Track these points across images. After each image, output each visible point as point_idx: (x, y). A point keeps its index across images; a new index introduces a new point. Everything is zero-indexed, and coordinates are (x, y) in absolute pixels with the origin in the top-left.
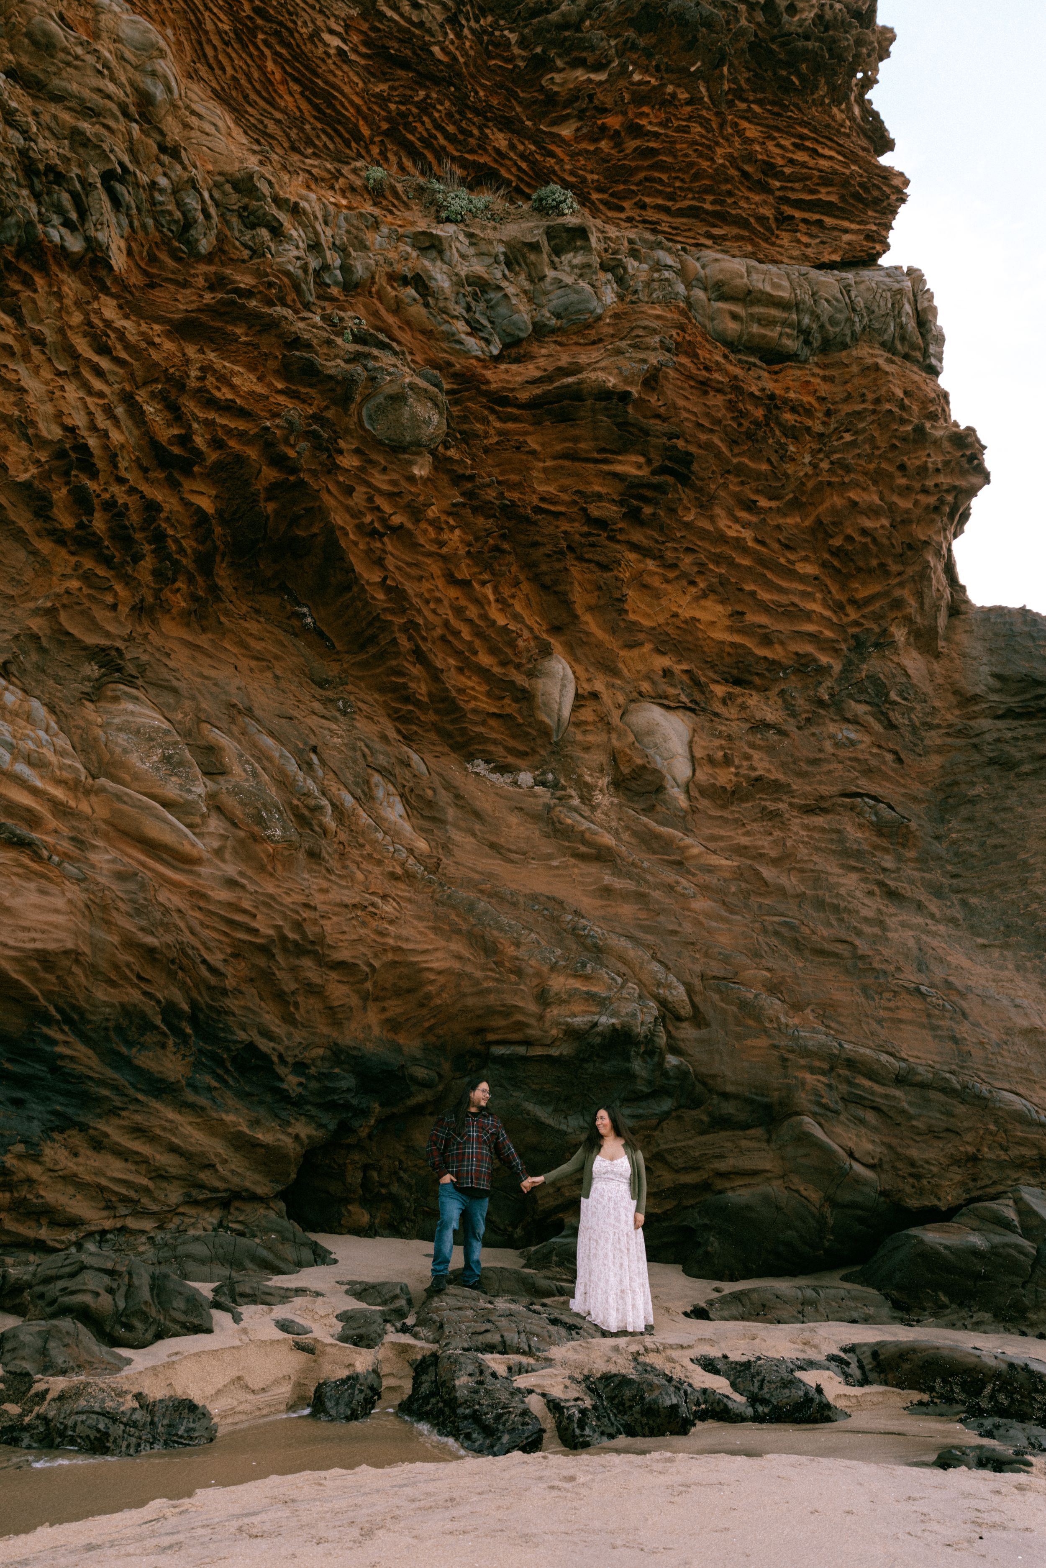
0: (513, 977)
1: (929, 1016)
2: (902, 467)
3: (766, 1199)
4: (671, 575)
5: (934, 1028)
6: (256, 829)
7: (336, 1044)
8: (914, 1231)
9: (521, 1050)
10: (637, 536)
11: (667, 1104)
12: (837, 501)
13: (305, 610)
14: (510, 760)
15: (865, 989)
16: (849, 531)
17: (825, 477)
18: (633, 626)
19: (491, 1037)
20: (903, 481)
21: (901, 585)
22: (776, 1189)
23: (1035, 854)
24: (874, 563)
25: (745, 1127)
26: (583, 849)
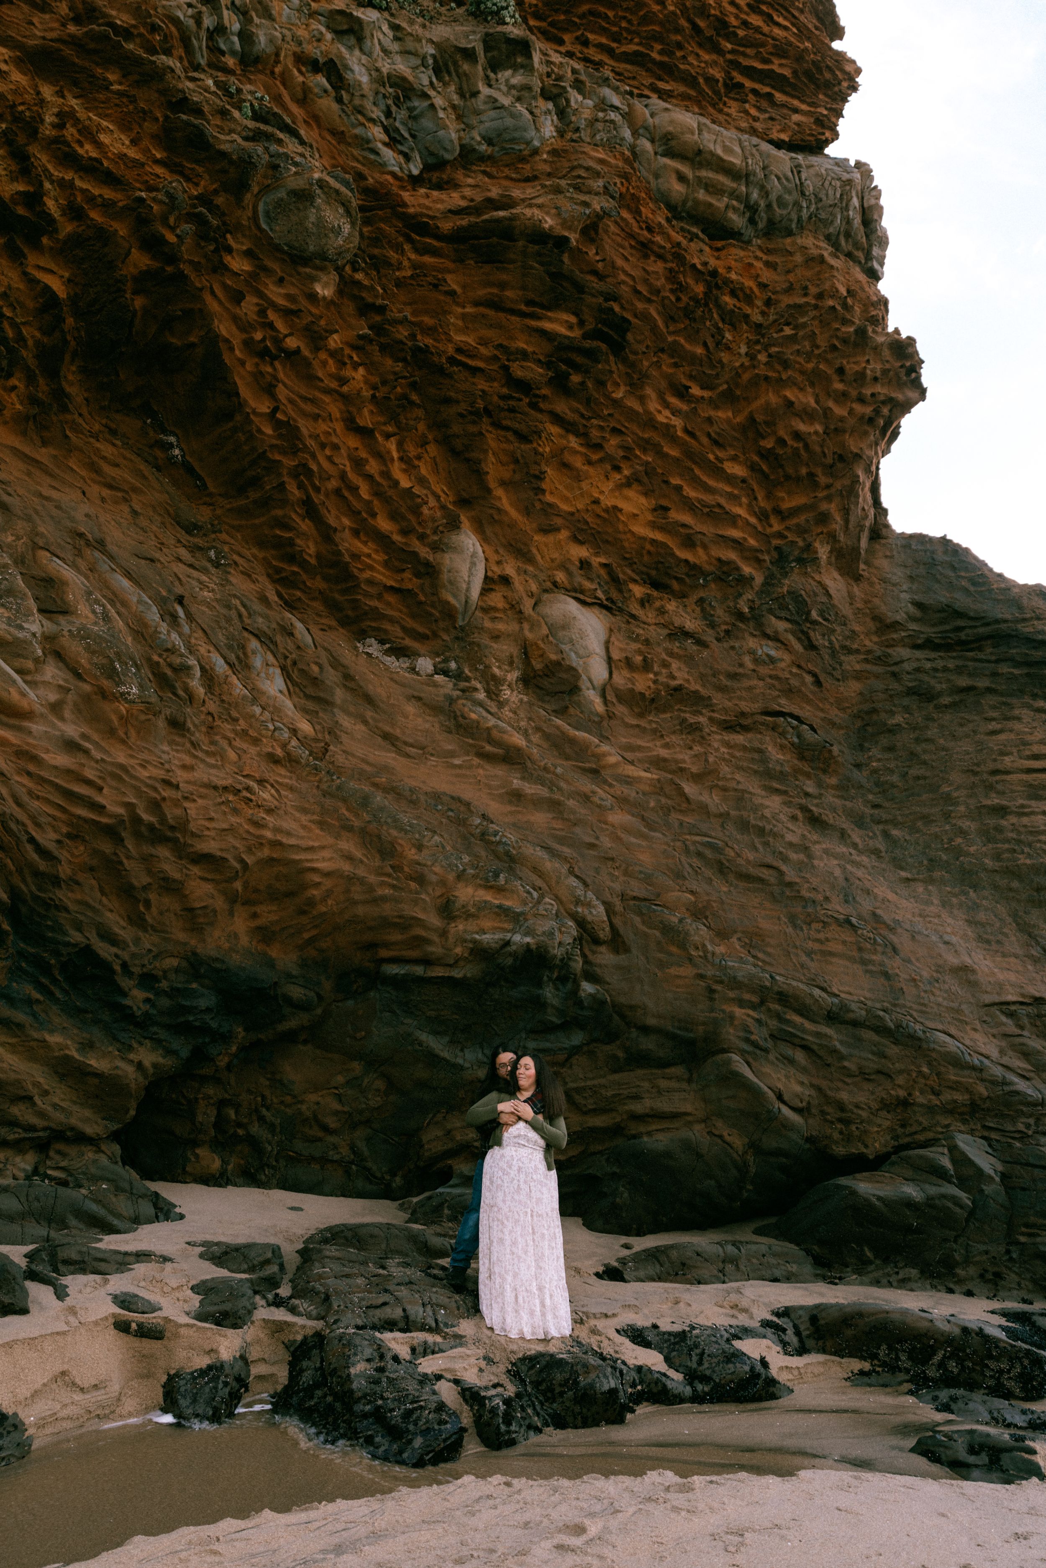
0: (413, 885)
1: (860, 949)
2: (841, 371)
3: (688, 1146)
4: (595, 457)
5: (864, 962)
6: (106, 683)
7: (195, 954)
8: (843, 1181)
9: (419, 970)
10: (562, 407)
11: (577, 1038)
12: (773, 399)
13: (172, 439)
14: (408, 642)
15: (792, 919)
16: (782, 433)
17: (762, 371)
18: (549, 509)
19: (384, 953)
20: (839, 386)
21: (829, 498)
22: (697, 1133)
23: (958, 788)
24: (804, 471)
25: (664, 1064)
26: (489, 748)
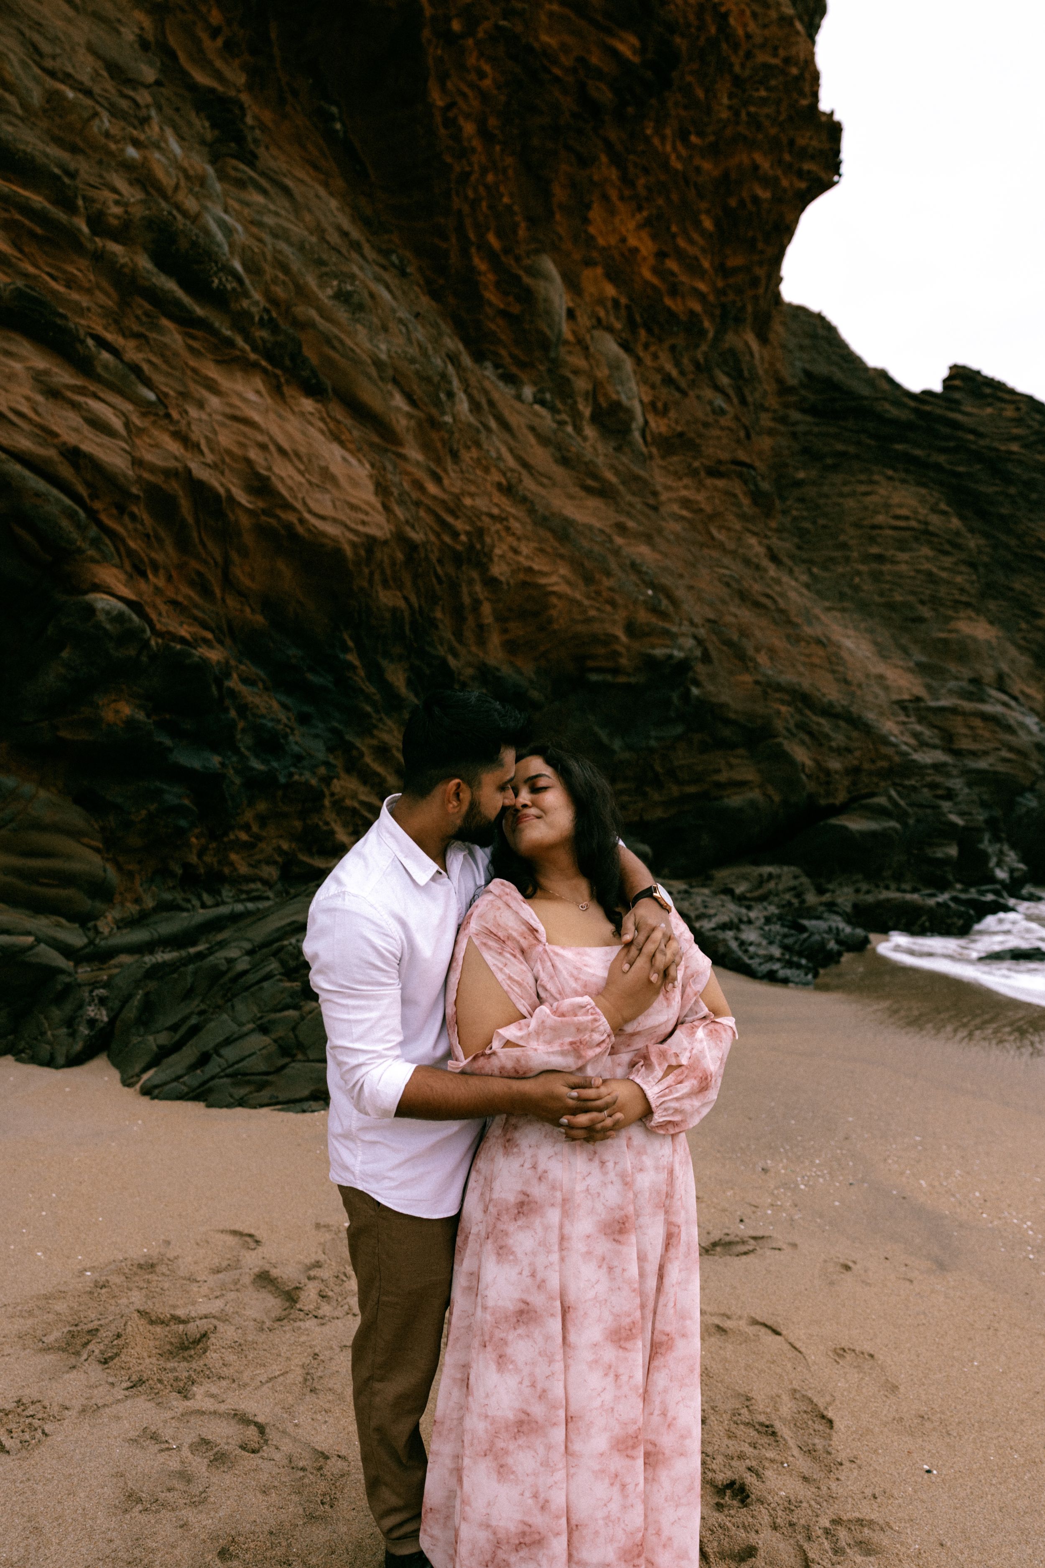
0: (608, 608)
1: (831, 663)
2: (792, 142)
3: (752, 803)
4: (627, 193)
5: (833, 672)
6: (434, 411)
7: (485, 664)
8: (834, 821)
9: (609, 678)
10: (613, 135)
11: (679, 729)
12: (745, 159)
14: (514, 370)
15: (788, 637)
16: (745, 194)
17: (742, 129)
18: (590, 240)
19: (590, 664)
20: (787, 157)
21: (761, 263)
22: (755, 794)
23: (852, 538)
24: (750, 234)
25: (733, 746)
26: (590, 482)
